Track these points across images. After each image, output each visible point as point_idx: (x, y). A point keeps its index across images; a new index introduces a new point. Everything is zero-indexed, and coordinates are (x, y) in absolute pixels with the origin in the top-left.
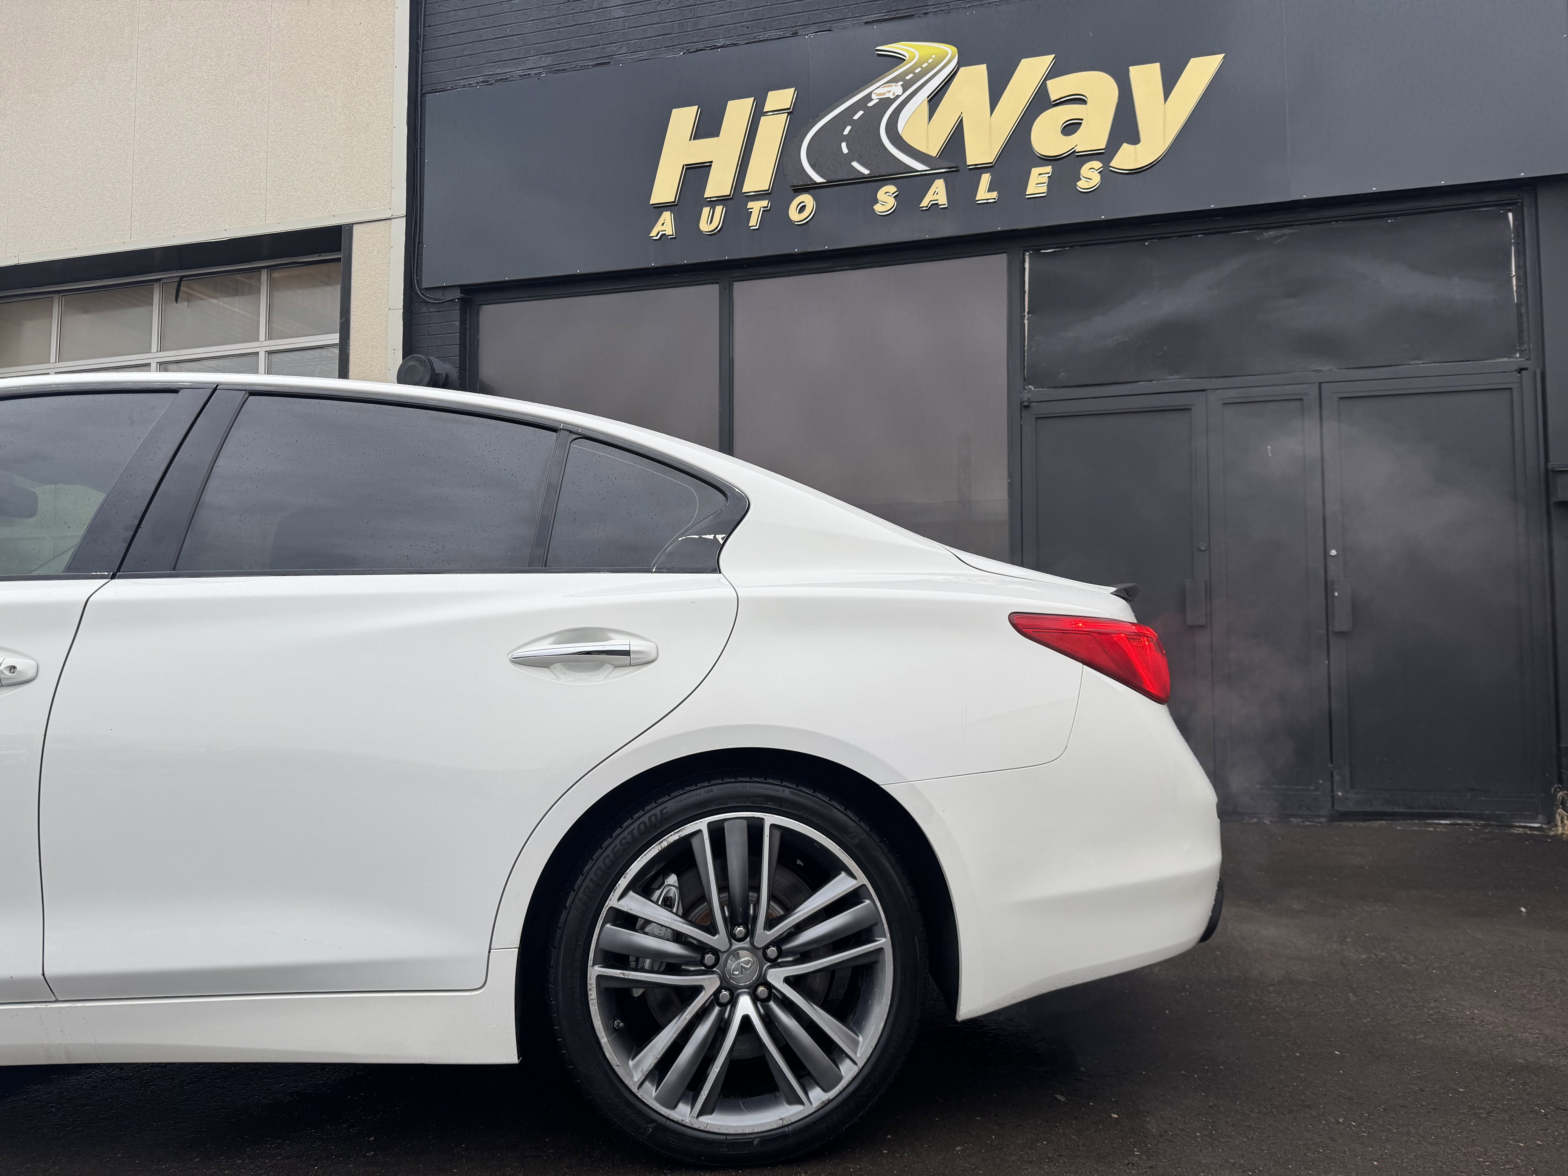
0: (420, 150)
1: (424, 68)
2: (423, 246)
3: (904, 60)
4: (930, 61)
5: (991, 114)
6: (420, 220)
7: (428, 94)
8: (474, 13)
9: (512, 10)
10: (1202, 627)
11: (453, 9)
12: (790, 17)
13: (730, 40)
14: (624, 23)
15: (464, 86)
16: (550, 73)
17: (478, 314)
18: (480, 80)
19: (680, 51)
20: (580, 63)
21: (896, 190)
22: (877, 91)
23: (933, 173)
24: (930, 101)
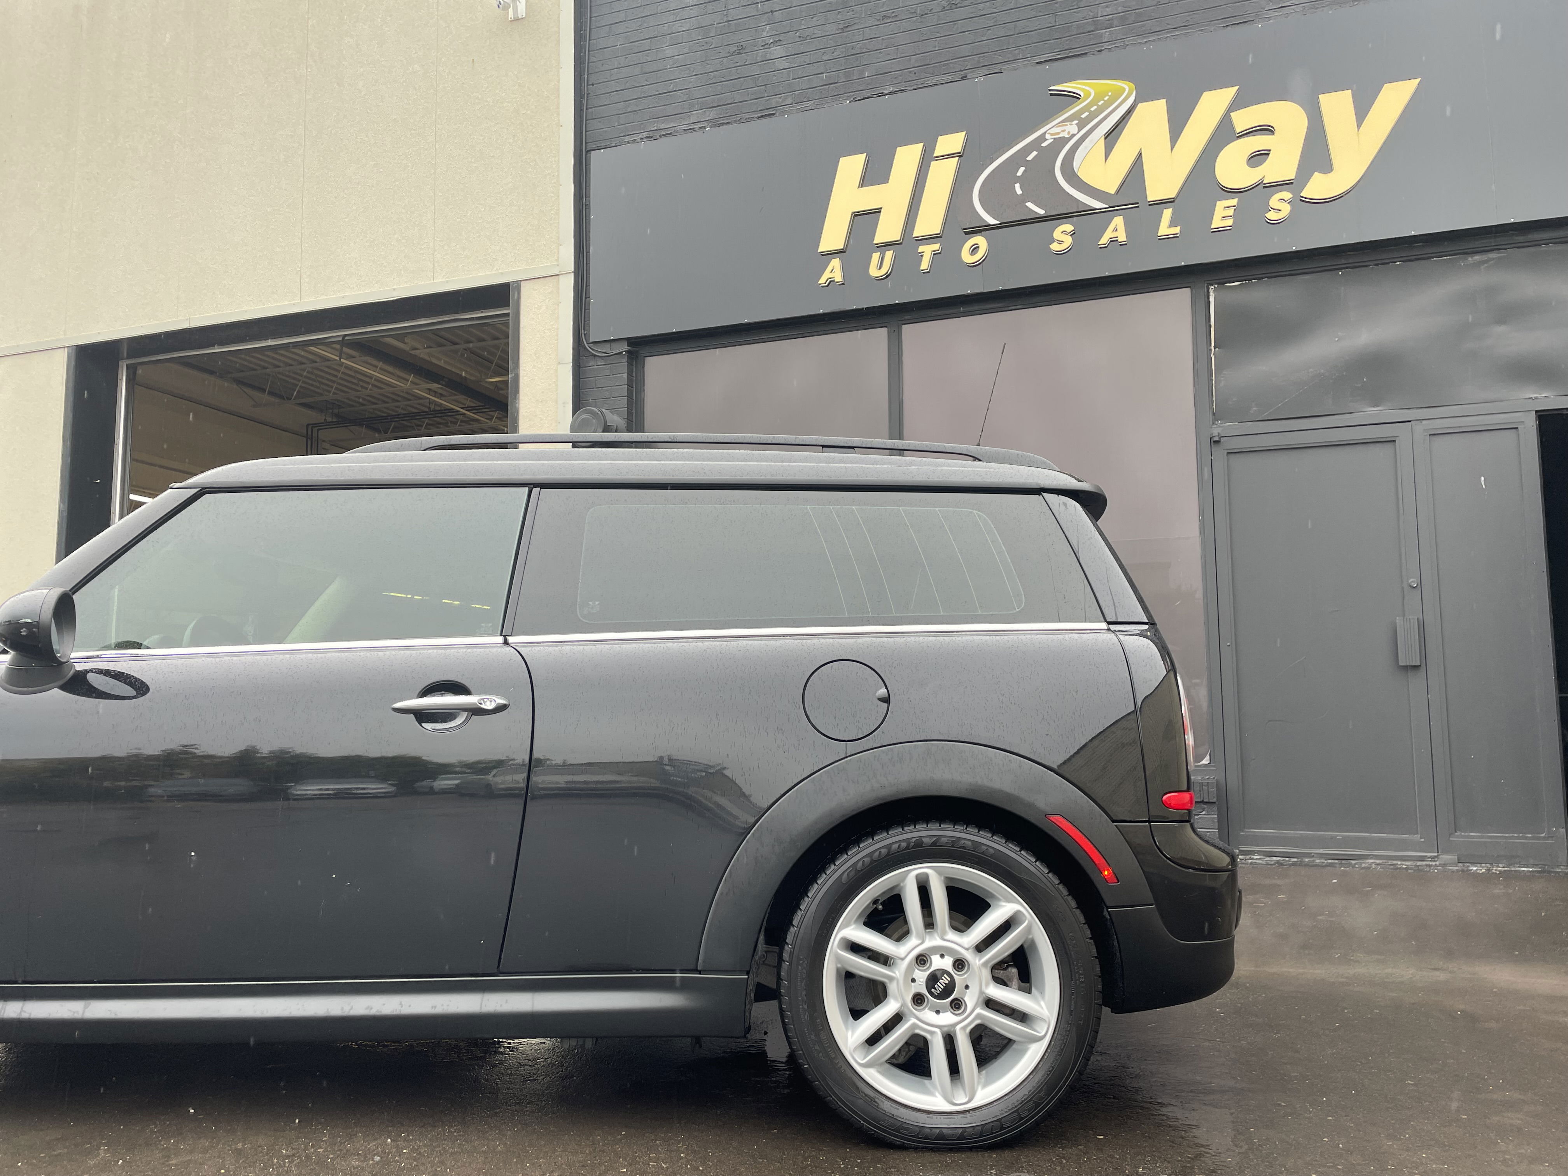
0: (586, 206)
1: (587, 126)
2: (589, 301)
3: (1080, 99)
4: (1106, 98)
5: (1172, 149)
6: (586, 274)
7: (593, 152)
8: (637, 70)
9: (675, 66)
10: (1416, 667)
11: (616, 67)
12: (959, 61)
13: (897, 86)
14: (788, 74)
15: (628, 142)
16: (715, 126)
17: (643, 365)
18: (645, 136)
19: (846, 99)
20: (746, 116)
21: (1073, 228)
22: (1051, 131)
23: (1113, 210)
24: (1108, 138)
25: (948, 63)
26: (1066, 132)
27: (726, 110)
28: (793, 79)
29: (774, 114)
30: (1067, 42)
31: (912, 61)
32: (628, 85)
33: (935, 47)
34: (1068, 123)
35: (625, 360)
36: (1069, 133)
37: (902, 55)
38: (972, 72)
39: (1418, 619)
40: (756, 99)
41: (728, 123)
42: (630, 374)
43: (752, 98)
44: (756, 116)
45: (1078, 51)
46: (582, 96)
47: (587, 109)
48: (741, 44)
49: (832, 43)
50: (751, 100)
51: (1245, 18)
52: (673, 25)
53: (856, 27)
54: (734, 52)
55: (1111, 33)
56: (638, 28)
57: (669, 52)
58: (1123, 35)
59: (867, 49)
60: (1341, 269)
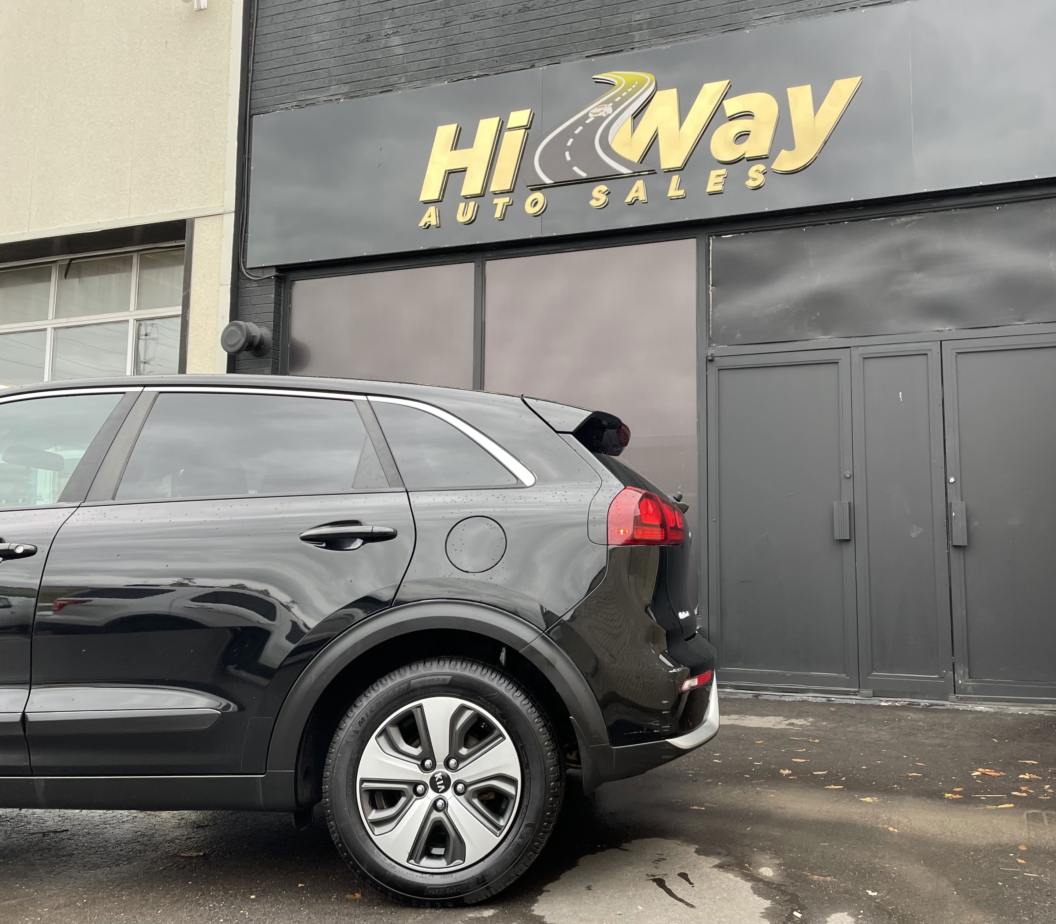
0: (246, 159)
1: (251, 95)
2: (248, 235)
3: (614, 86)
4: (634, 86)
5: (680, 127)
6: (246, 214)
7: (255, 116)
8: (291, 52)
9: (319, 49)
10: (848, 540)
11: (275, 49)
12: (529, 53)
13: (483, 71)
14: (403, 58)
15: (282, 109)
16: (347, 98)
17: (291, 288)
18: (295, 105)
19: (445, 80)
20: (370, 91)
21: (606, 189)
22: (594, 111)
23: (636, 175)
24: (634, 118)
25: (521, 55)
26: (604, 112)
27: (356, 86)
28: (407, 63)
29: (392, 90)
30: (609, 41)
31: (495, 52)
32: (283, 64)
33: (512, 41)
34: (606, 105)
35: (274, 283)
36: (606, 113)
37: (488, 47)
38: (538, 62)
39: (849, 503)
40: (379, 78)
41: (357, 96)
42: (278, 294)
43: (376, 77)
44: (379, 91)
45: (616, 48)
46: (248, 71)
47: (252, 82)
48: (369, 34)
49: (436, 35)
50: (374, 79)
51: (738, 26)
52: (319, 17)
53: (454, 23)
54: (363, 40)
55: (641, 35)
56: (293, 19)
57: (316, 38)
58: (650, 37)
59: (462, 41)
60: (804, 226)
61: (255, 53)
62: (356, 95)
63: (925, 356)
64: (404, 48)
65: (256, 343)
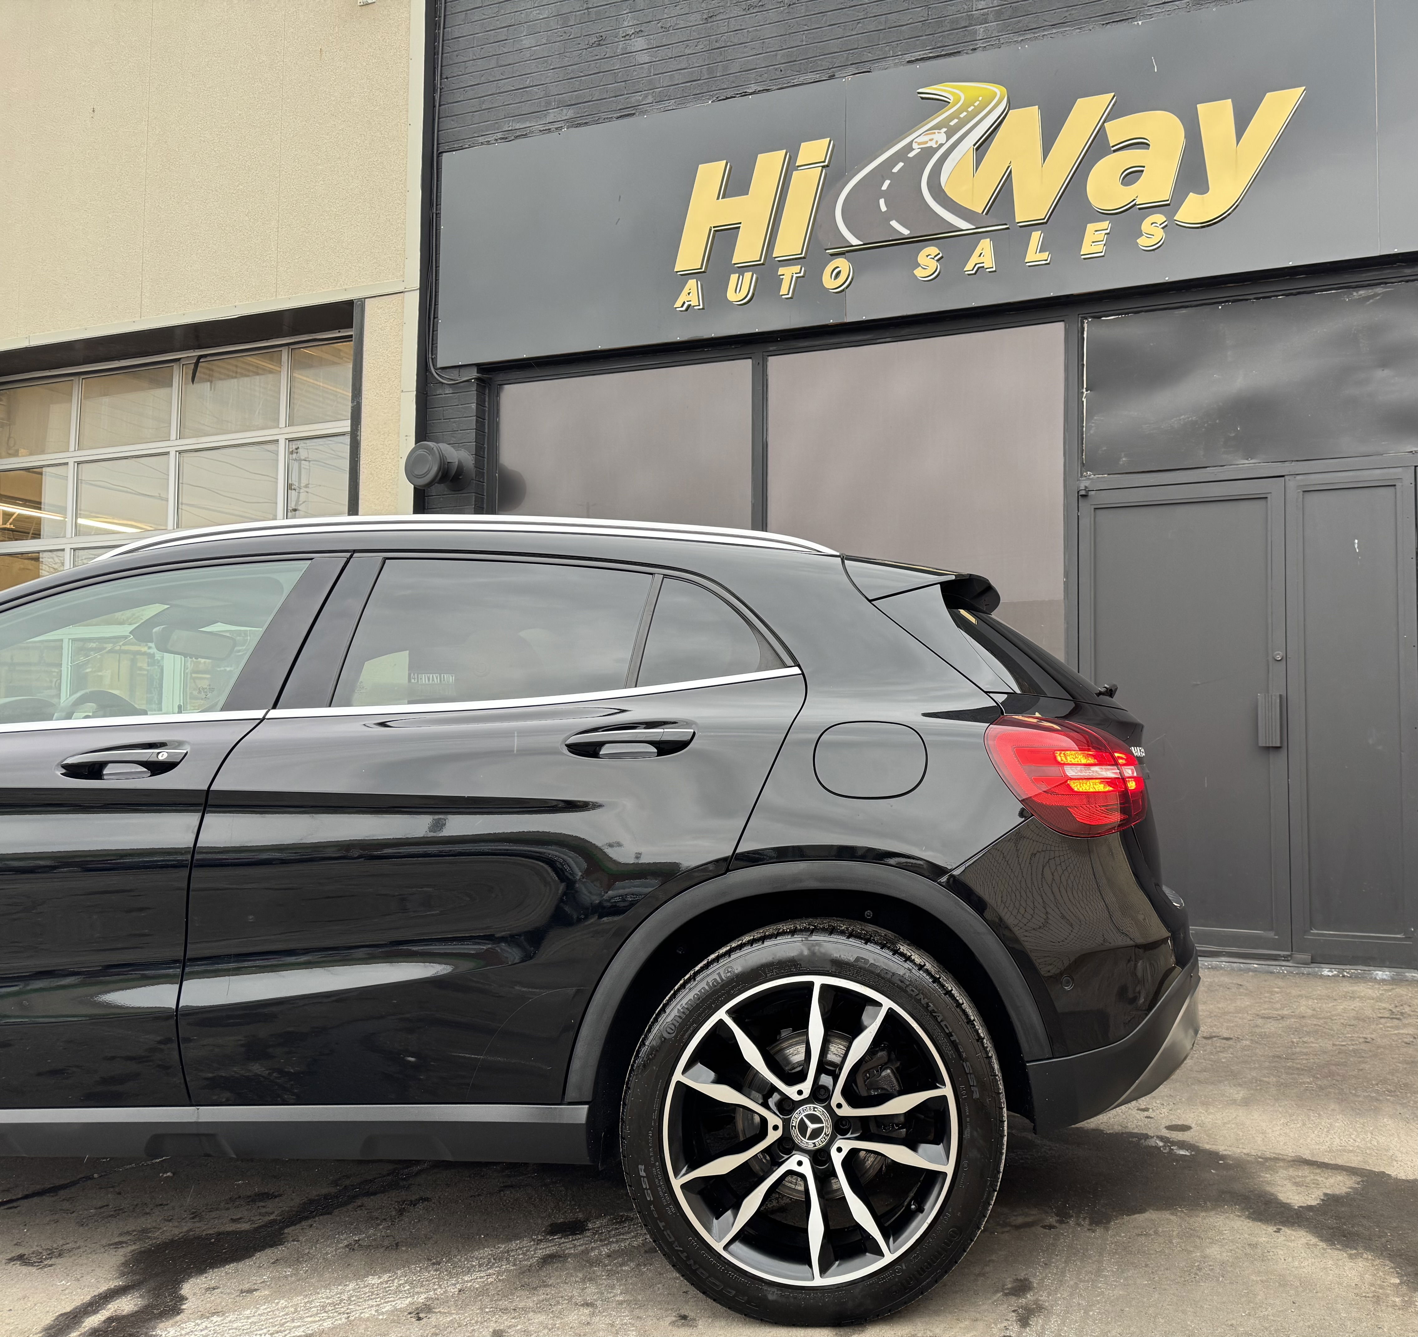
0: (436, 215)
1: (440, 125)
2: (438, 321)
3: (949, 103)
4: (976, 104)
5: (1043, 164)
6: (436, 292)
7: (444, 154)
8: (493, 63)
9: (532, 58)
10: (1277, 748)
11: (471, 58)
12: (827, 58)
13: (761, 85)
14: (650, 68)
15: (483, 144)
16: (572, 126)
17: (498, 395)
18: (499, 137)
19: (709, 99)
20: (603, 116)
21: (938, 252)
22: (920, 139)
23: (981, 231)
24: (977, 149)
25: (817, 60)
26: (934, 141)
27: (584, 109)
28: (654, 75)
29: (634, 114)
30: (940, 39)
31: (779, 57)
32: (483, 79)
33: (802, 41)
34: (936, 131)
35: (474, 388)
36: (937, 142)
37: (768, 51)
38: (840, 71)
39: (1281, 696)
40: (615, 97)
41: (586, 123)
42: (480, 404)
43: (611, 96)
44: (615, 115)
45: (951, 49)
46: (434, 91)
47: (440, 106)
48: (601, 34)
49: (695, 35)
50: (609, 98)
51: (1125, 15)
52: (532, 12)
53: (721, 16)
54: (593, 43)
55: (986, 30)
56: (495, 15)
57: (527, 42)
58: (999, 32)
59: (731, 42)
60: (1220, 303)
61: (443, 65)
62: (585, 121)
63: (1393, 487)
64: (650, 54)
65: (453, 472)
